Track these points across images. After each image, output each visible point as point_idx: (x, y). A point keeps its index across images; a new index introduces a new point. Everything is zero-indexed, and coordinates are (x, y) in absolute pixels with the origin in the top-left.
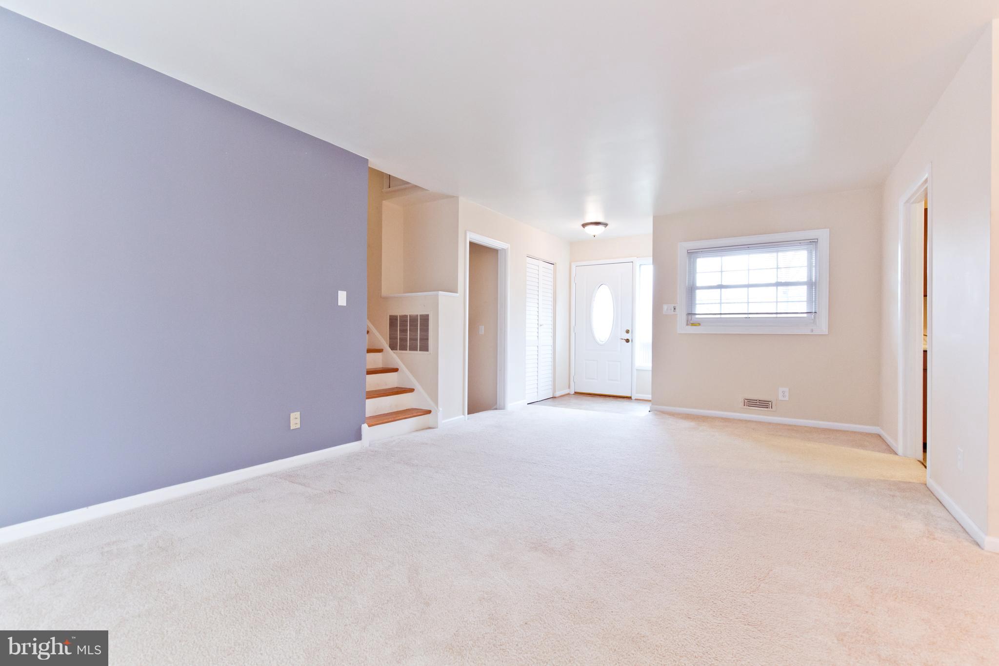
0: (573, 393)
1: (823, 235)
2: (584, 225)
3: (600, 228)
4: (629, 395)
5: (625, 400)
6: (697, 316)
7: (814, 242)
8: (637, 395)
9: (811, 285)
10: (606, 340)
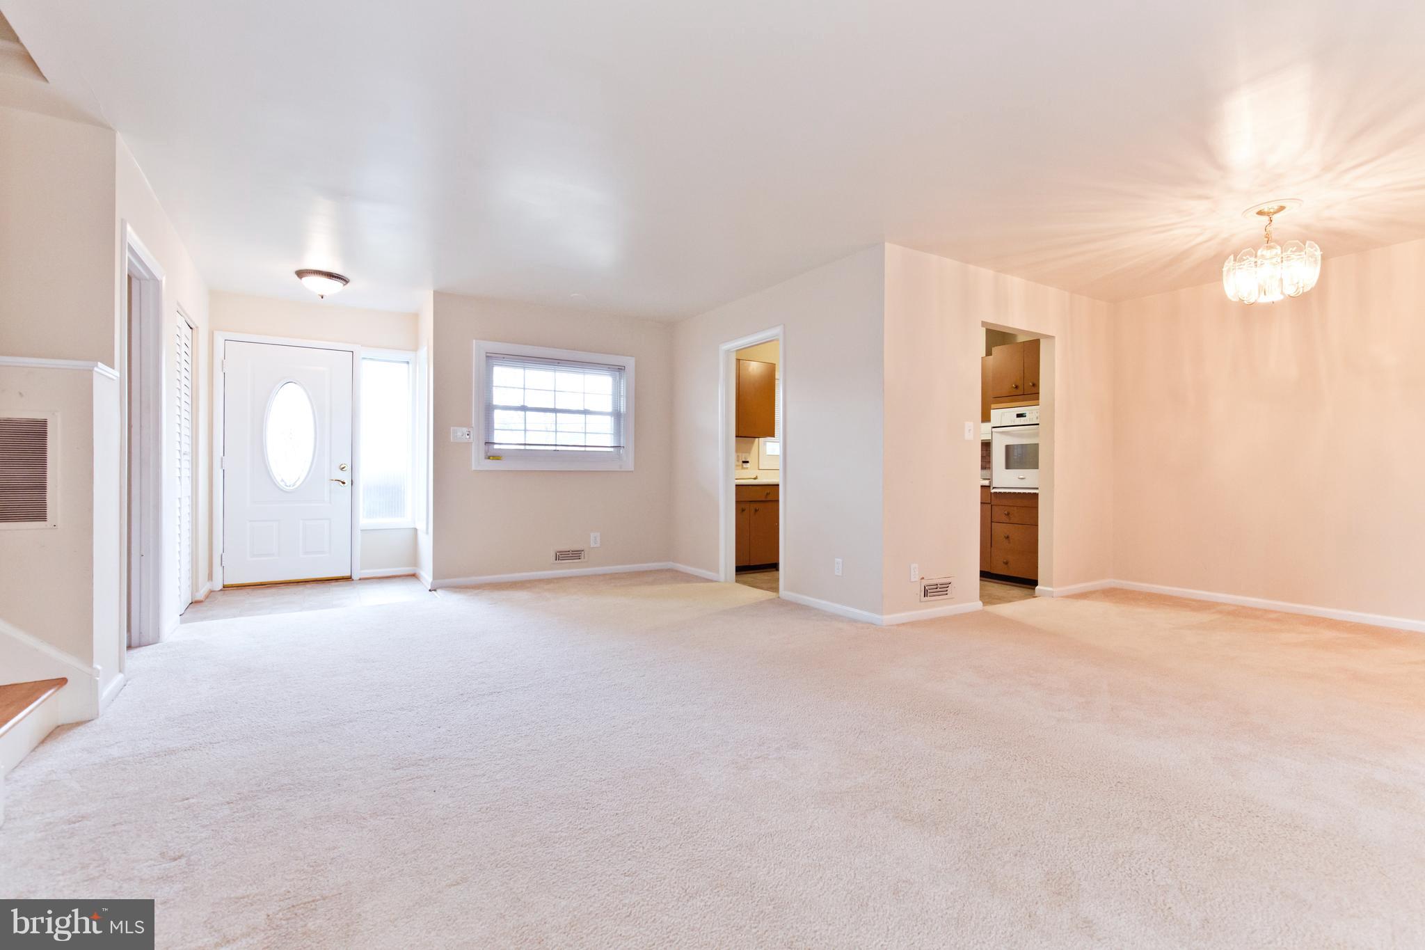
0: (220, 587)
1: (630, 363)
2: (301, 274)
3: (337, 284)
4: (347, 574)
5: (334, 584)
6: (496, 447)
7: (620, 369)
8: (363, 571)
9: (617, 415)
10: (298, 484)
